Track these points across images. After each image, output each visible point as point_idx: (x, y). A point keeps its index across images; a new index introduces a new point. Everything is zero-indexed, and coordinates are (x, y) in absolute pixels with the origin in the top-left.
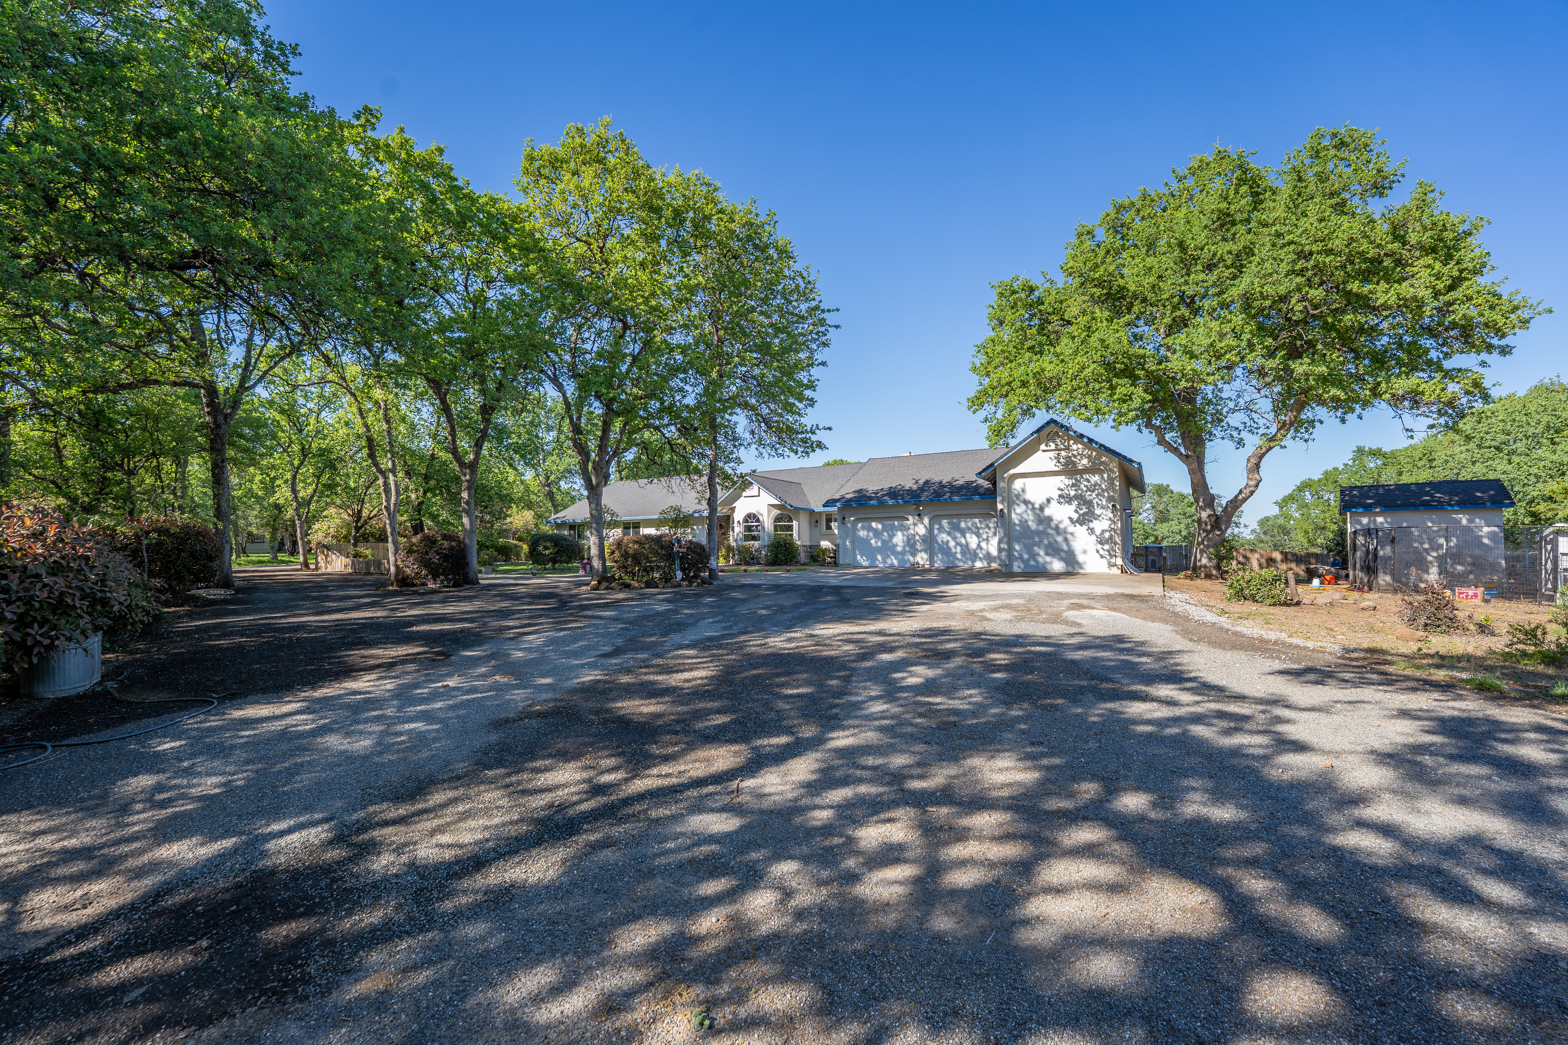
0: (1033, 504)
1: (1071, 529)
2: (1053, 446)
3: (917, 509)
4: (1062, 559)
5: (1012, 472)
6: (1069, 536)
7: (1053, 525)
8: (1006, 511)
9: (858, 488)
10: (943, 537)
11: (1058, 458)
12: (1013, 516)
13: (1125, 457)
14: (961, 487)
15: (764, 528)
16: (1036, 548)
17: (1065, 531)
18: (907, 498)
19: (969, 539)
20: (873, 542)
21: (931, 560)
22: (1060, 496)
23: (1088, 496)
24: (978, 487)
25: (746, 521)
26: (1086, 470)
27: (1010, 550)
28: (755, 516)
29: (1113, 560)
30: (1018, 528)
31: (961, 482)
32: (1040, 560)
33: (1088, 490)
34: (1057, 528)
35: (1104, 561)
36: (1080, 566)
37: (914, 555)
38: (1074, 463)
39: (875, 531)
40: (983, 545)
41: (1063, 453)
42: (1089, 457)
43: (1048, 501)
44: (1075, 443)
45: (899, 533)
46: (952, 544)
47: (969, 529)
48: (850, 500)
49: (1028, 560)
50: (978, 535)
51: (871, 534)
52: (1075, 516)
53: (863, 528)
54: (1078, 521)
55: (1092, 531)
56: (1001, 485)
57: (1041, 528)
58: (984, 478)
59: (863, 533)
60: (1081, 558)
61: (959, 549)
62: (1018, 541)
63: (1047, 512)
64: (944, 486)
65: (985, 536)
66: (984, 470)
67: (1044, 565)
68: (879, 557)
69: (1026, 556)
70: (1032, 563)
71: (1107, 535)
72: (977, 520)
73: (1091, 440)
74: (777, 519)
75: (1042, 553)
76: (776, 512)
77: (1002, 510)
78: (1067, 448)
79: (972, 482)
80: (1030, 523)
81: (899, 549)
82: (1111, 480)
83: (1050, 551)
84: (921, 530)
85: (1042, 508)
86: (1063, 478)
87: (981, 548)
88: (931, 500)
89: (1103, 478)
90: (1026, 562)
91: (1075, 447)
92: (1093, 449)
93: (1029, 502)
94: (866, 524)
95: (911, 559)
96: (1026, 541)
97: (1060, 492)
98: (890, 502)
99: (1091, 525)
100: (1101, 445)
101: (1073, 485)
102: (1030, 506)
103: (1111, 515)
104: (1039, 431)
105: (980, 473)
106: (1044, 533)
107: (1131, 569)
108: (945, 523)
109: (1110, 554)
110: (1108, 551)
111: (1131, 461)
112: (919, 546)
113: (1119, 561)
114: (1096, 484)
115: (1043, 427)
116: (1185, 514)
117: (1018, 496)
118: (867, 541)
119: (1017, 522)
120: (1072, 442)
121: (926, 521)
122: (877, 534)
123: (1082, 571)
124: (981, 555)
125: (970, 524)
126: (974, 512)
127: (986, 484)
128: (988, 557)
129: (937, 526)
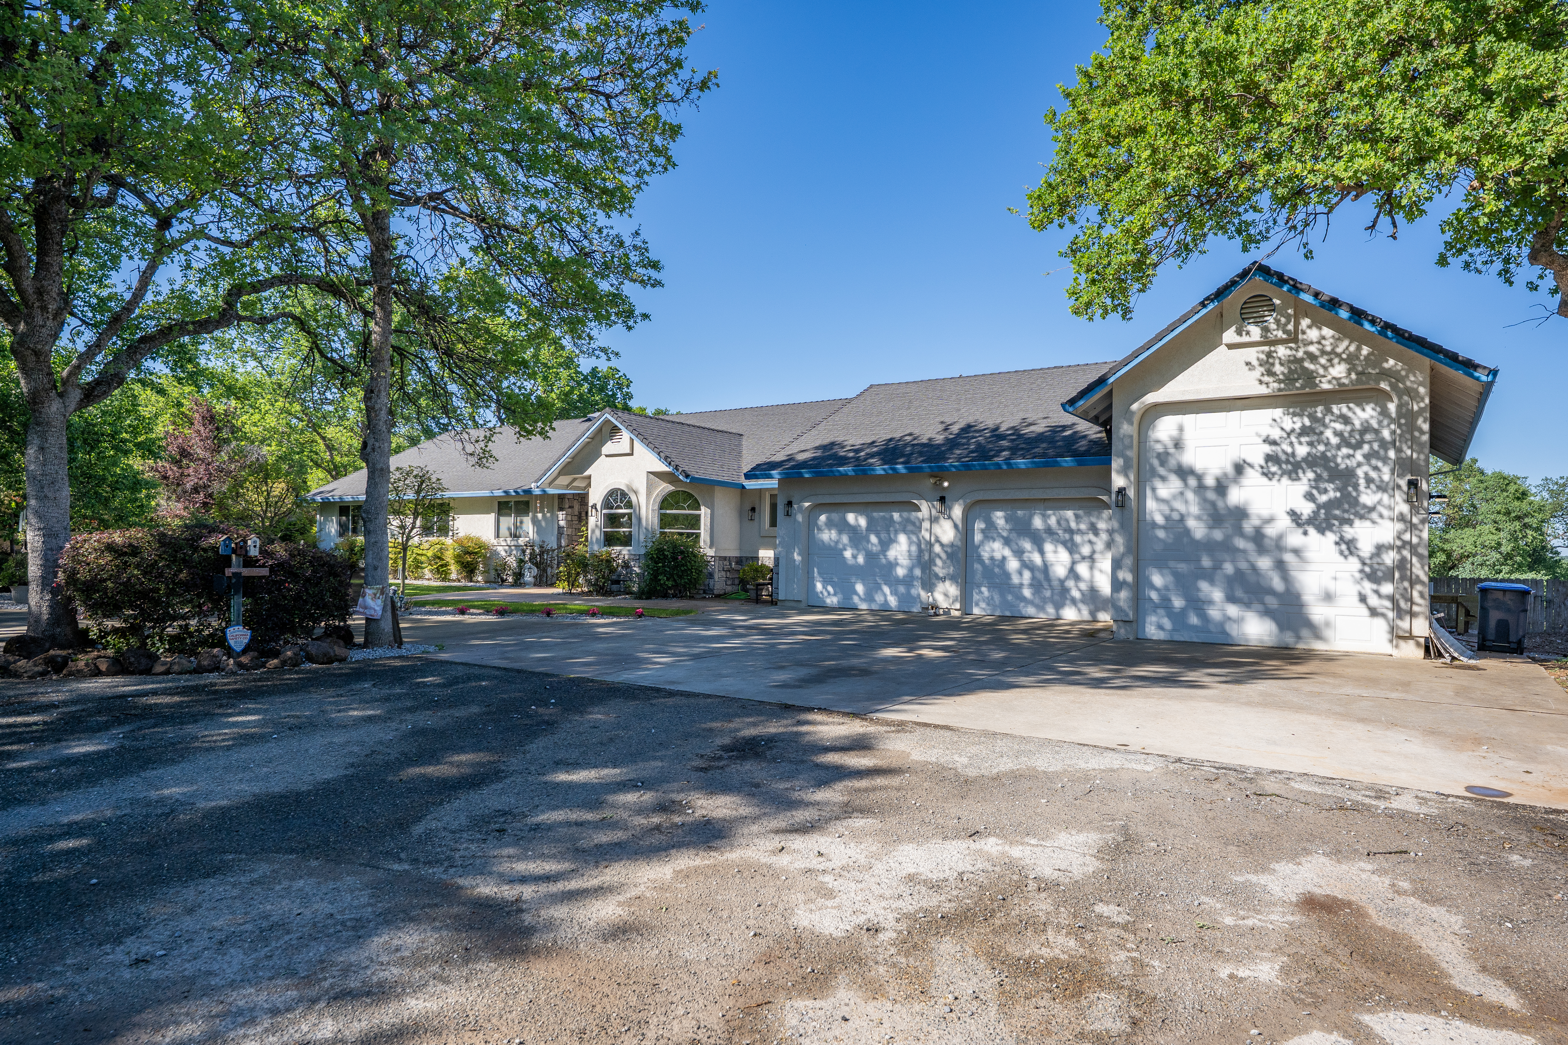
0: (1199, 478)
1: (1295, 539)
2: (1255, 333)
3: (938, 485)
4: (1267, 613)
5: (1151, 398)
6: (1289, 557)
7: (1248, 527)
8: (1131, 493)
9: (826, 441)
10: (996, 549)
11: (1267, 363)
12: (1151, 504)
13: (1453, 358)
14: (1040, 438)
15: (639, 519)
16: (1204, 586)
17: (1279, 545)
18: (917, 461)
19: (1050, 556)
20: (848, 554)
21: (966, 599)
22: (1269, 458)
23: (1343, 458)
24: (1076, 437)
25: (607, 504)
26: (1342, 394)
27: (1139, 585)
28: (624, 494)
29: (1405, 624)
30: (1161, 534)
31: (1039, 428)
32: (1214, 613)
33: (1345, 442)
34: (1258, 537)
35: (1380, 626)
36: (1316, 632)
37: (929, 586)
38: (1310, 377)
39: (853, 530)
40: (1082, 569)
41: (1282, 351)
42: (1351, 360)
43: (1239, 468)
44: (1317, 323)
45: (902, 538)
46: (1013, 564)
47: (1049, 531)
48: (804, 464)
49: (1184, 611)
50: (1071, 548)
51: (845, 539)
52: (1307, 509)
53: (830, 524)
54: (1312, 521)
55: (1349, 547)
56: (1125, 429)
57: (1218, 535)
58: (1084, 416)
59: (828, 536)
60: (1318, 612)
61: (1027, 575)
62: (1161, 564)
63: (1235, 496)
64: (1002, 437)
65: (1086, 550)
66: (1083, 394)
67: (1221, 625)
68: (860, 588)
69: (1178, 603)
70: (1194, 620)
71: (1389, 558)
72: (1070, 514)
73: (1358, 314)
74: (666, 502)
75: (1217, 595)
76: (664, 488)
77: (1121, 491)
78: (1293, 338)
79: (1064, 428)
80: (1191, 523)
81: (900, 572)
82: (1406, 417)
83: (1239, 593)
84: (946, 532)
85: (1221, 488)
86: (1278, 412)
87: (1077, 578)
88: (967, 467)
89: (1384, 413)
90: (1178, 618)
91: (1313, 334)
92: (1362, 339)
93: (1191, 472)
94: (835, 516)
95: (923, 594)
96: (1182, 567)
97: (1268, 449)
98: (879, 470)
99: (1349, 532)
100: (1387, 326)
101: (1305, 431)
102: (1192, 482)
103: (1405, 508)
104: (1220, 294)
105: (1072, 402)
106: (1227, 547)
107: (1446, 641)
108: (999, 517)
109: (1396, 607)
110: (1392, 598)
111: (1469, 366)
112: (939, 568)
113: (1421, 627)
114: (1366, 428)
115: (1233, 283)
116: (1508, 513)
117: (1164, 458)
118: (835, 552)
119: (1159, 519)
120: (1305, 322)
121: (957, 511)
122: (857, 538)
123: (1319, 646)
124: (1076, 594)
125: (1053, 521)
126: (1063, 494)
127: (1092, 431)
128: (1092, 597)
129: (979, 525)
